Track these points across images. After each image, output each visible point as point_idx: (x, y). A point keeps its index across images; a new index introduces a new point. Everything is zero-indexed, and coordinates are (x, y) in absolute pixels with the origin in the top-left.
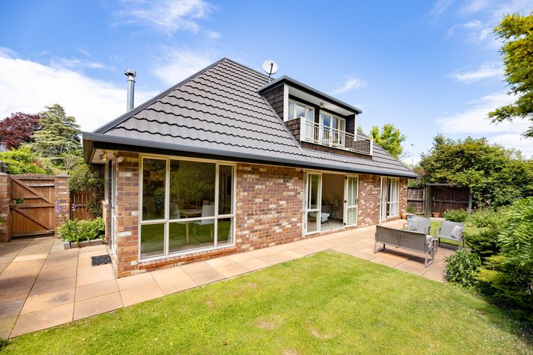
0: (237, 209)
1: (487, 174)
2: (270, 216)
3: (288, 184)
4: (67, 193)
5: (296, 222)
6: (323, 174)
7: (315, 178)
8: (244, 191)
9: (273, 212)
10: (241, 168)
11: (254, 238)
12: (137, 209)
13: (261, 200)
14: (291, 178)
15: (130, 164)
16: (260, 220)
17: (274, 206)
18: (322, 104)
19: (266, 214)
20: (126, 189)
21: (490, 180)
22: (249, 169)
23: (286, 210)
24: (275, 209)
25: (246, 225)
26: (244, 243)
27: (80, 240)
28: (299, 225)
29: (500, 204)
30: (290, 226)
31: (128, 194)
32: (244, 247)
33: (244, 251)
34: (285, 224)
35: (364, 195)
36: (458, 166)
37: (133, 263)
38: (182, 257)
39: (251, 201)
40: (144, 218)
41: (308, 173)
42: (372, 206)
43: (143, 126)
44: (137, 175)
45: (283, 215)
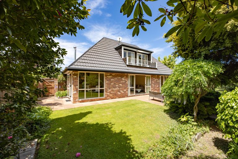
0: (105, 86)
2: (116, 89)
3: (122, 79)
4: (57, 83)
5: (126, 91)
6: (136, 75)
7: (133, 77)
8: (107, 81)
9: (117, 88)
10: (106, 74)
11: (111, 95)
12: (77, 86)
13: (113, 84)
14: (123, 77)
15: (76, 74)
16: (113, 90)
17: (118, 86)
18: (137, 51)
19: (115, 88)
20: (75, 80)
22: (109, 74)
23: (122, 87)
24: (118, 87)
25: (108, 91)
26: (107, 97)
27: (62, 96)
28: (127, 92)
30: (123, 92)
31: (75, 82)
32: (108, 98)
33: (108, 99)
34: (122, 91)
35: (153, 82)
37: (77, 100)
39: (110, 84)
40: (79, 88)
41: (130, 75)
42: (157, 87)
43: (79, 64)
44: (78, 77)
45: (121, 89)
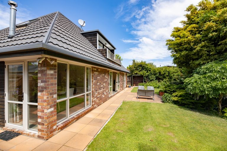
1: (147, 72)
3: (105, 76)
9: (102, 89)
11: (98, 101)
12: (56, 93)
13: (99, 84)
14: (106, 74)
15: (52, 65)
16: (99, 93)
18: (106, 44)
19: (100, 89)
20: (51, 81)
21: (148, 74)
22: (96, 70)
23: (105, 87)
24: (102, 87)
26: (95, 104)
28: (108, 93)
29: (151, 81)
32: (95, 106)
33: (95, 108)
34: (105, 93)
36: (140, 70)
37: (54, 127)
38: (75, 117)
39: (96, 84)
41: (110, 71)
45: (104, 89)
